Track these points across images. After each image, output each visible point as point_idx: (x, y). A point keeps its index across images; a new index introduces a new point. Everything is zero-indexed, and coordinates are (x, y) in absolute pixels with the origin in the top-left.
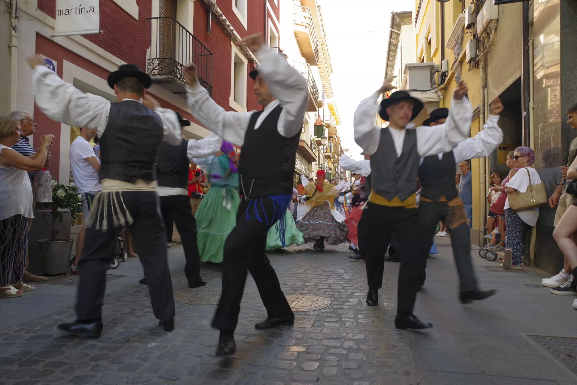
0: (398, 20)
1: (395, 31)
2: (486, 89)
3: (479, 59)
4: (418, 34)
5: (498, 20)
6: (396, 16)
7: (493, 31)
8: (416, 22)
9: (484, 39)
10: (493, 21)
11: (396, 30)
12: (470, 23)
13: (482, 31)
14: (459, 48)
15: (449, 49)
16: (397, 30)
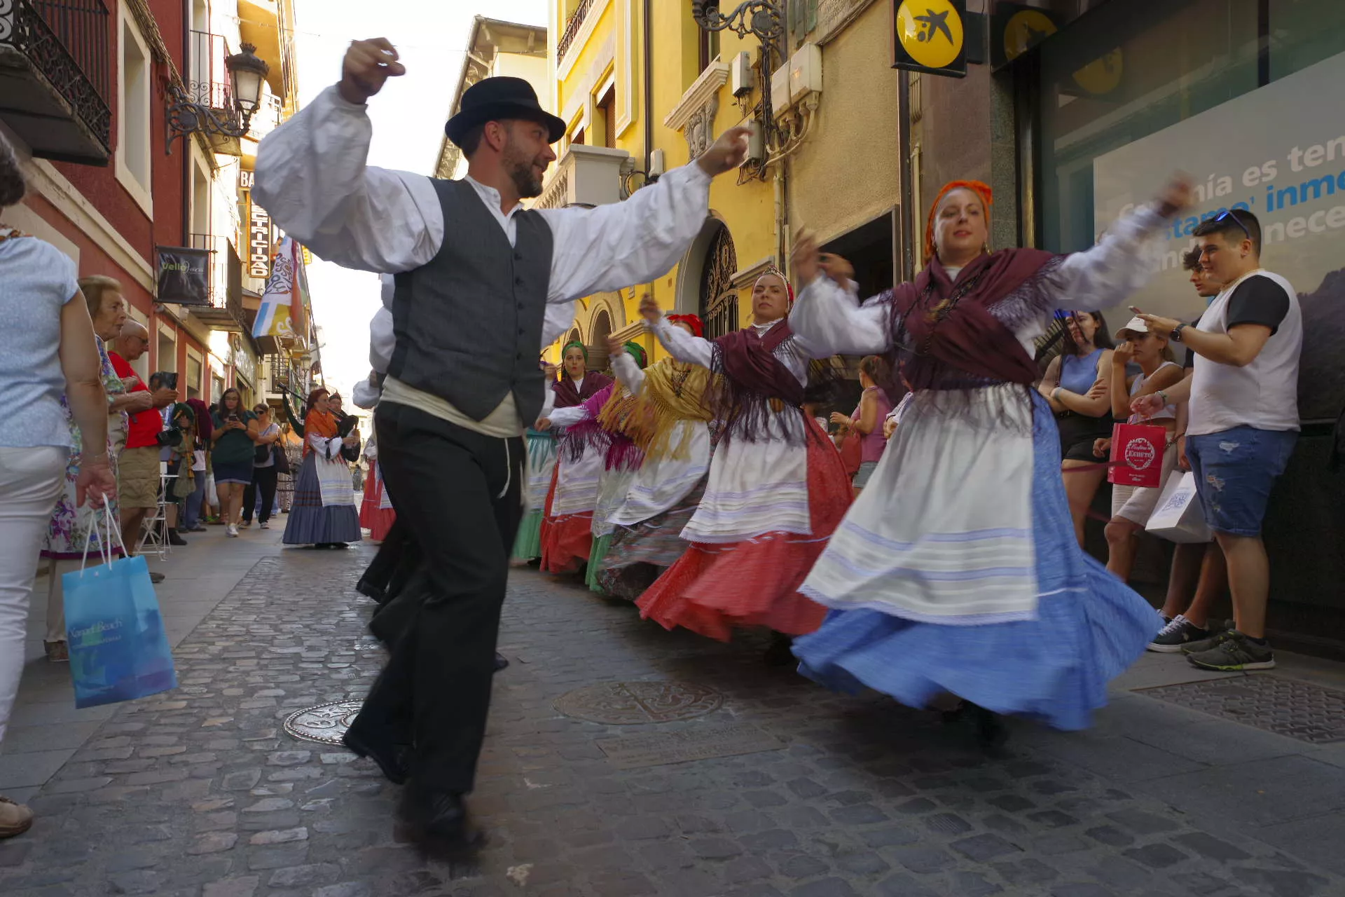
0: (488, 37)
1: (479, 60)
2: (787, 227)
3: (772, 163)
4: (563, 79)
5: (821, 93)
6: (484, 27)
7: (812, 114)
8: (561, 55)
9: (788, 126)
10: (814, 94)
11: (480, 58)
12: (744, 86)
13: (784, 109)
14: (705, 132)
15: (673, 130)
16: (484, 60)
